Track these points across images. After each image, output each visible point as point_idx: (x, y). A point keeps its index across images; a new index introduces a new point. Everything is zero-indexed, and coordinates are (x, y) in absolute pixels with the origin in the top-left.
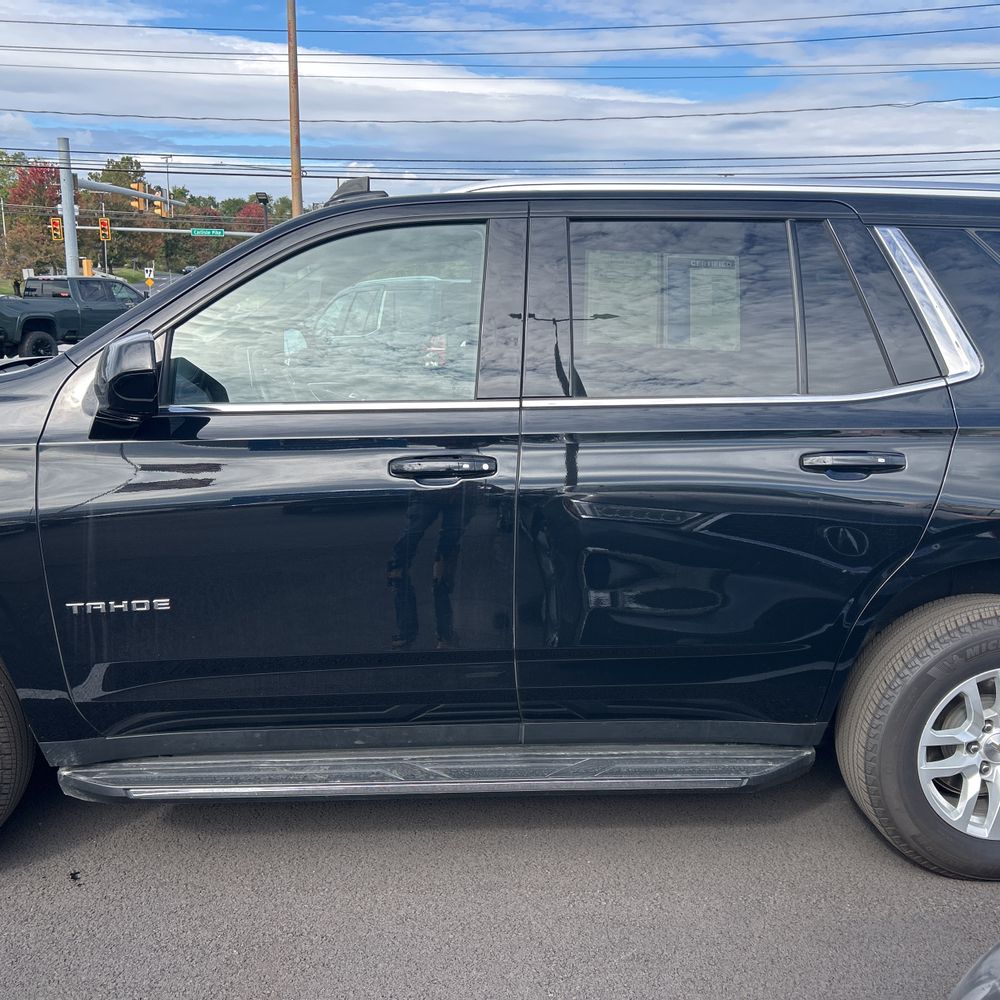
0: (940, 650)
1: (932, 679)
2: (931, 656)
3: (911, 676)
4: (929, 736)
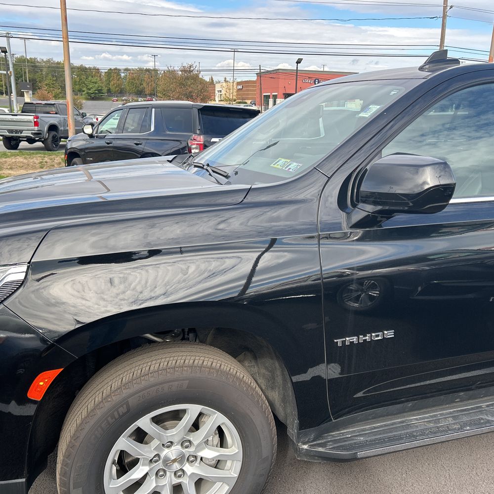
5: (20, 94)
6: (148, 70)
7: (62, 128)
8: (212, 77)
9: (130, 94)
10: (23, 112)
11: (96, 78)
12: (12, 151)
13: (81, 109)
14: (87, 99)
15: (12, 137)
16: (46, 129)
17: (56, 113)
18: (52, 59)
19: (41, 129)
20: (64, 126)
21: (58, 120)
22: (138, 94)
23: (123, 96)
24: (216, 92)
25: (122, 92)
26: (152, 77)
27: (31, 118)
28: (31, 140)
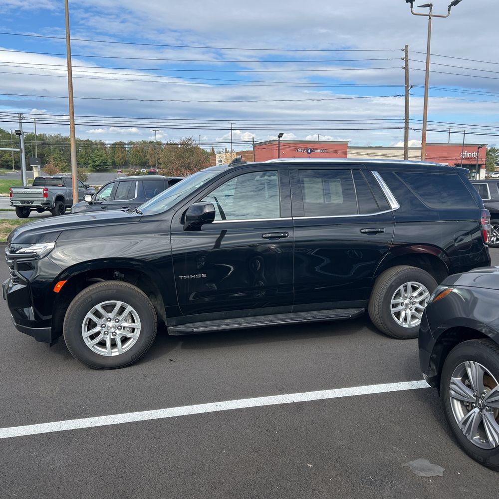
0: (395, 278)
1: (393, 286)
2: (392, 280)
3: (388, 285)
4: (393, 301)
5: (29, 169)
6: (151, 143)
7: (68, 199)
8: (213, 148)
9: (133, 166)
10: (34, 185)
11: (101, 151)
12: (24, 219)
13: (86, 181)
14: (93, 171)
15: (24, 207)
16: (54, 199)
17: (63, 186)
18: (60, 135)
19: (49, 199)
20: (69, 196)
21: (64, 191)
22: (142, 166)
23: (128, 168)
24: (217, 162)
25: (126, 164)
26: (155, 149)
27: (41, 190)
28: (40, 209)
